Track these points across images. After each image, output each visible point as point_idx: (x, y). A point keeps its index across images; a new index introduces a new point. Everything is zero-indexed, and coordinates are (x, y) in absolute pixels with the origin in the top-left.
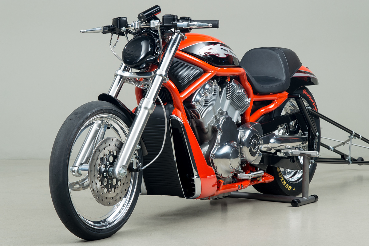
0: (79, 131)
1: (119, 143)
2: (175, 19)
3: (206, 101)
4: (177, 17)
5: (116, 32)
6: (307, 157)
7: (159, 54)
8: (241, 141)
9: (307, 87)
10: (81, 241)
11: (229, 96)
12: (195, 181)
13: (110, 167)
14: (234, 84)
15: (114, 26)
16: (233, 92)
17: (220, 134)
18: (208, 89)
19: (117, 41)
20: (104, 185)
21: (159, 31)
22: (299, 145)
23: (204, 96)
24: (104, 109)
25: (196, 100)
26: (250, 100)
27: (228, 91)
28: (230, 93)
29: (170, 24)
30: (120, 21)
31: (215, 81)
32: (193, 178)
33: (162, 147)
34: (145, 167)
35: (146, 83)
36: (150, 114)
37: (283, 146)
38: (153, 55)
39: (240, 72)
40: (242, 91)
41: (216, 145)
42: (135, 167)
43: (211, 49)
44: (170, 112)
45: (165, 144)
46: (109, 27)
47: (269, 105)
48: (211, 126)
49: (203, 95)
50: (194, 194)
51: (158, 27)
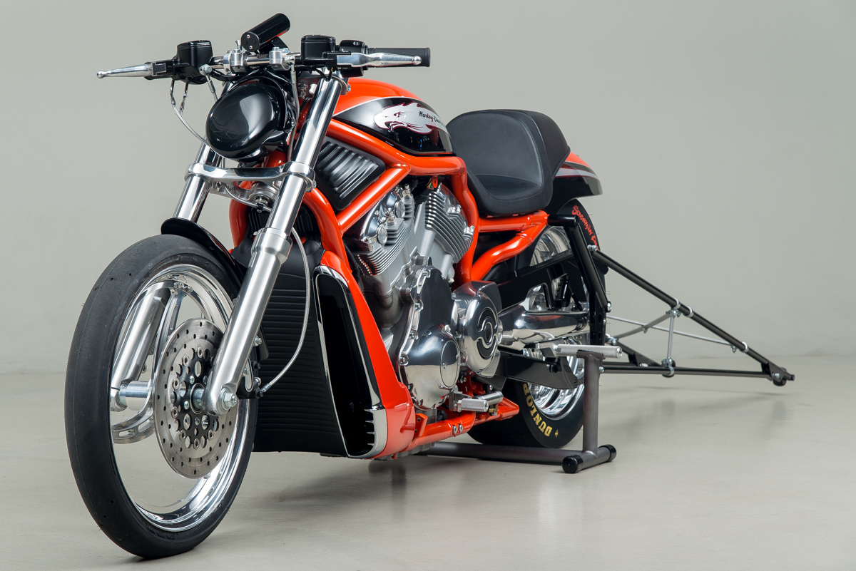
0: (131, 305)
1: (213, 333)
2: (331, 45)
3: (391, 234)
4: (334, 40)
5: (184, 74)
6: (595, 360)
7: (293, 125)
8: (459, 325)
9: (580, 199)
10: (133, 561)
11: (432, 222)
12: (375, 417)
13: (196, 388)
14: (441, 195)
15: (181, 62)
16: (441, 213)
17: (418, 309)
18: (393, 207)
19: (185, 97)
20: (184, 429)
21: (293, 73)
22: (569, 333)
23: (386, 223)
24: (181, 254)
25: (369, 232)
26: (472, 230)
27: (430, 210)
28: (434, 216)
29: (320, 56)
30: (196, 49)
31: (407, 187)
32: (371, 411)
33: (299, 340)
34: (267, 386)
35: (260, 193)
36: (281, 263)
37: (539, 334)
38: (280, 129)
39: (455, 166)
40: (459, 210)
41: (411, 335)
42: (248, 387)
43: (399, 113)
44: (316, 259)
45: (306, 334)
46: (168, 63)
47: (508, 243)
48: (397, 290)
49: (384, 219)
50: (371, 447)
51: (291, 64)
